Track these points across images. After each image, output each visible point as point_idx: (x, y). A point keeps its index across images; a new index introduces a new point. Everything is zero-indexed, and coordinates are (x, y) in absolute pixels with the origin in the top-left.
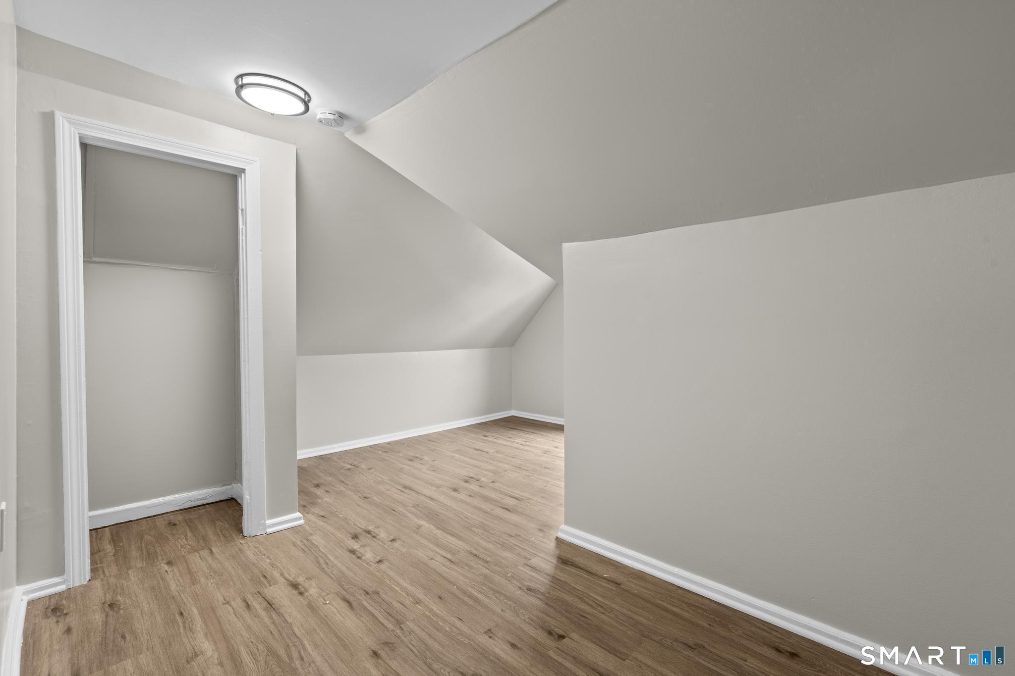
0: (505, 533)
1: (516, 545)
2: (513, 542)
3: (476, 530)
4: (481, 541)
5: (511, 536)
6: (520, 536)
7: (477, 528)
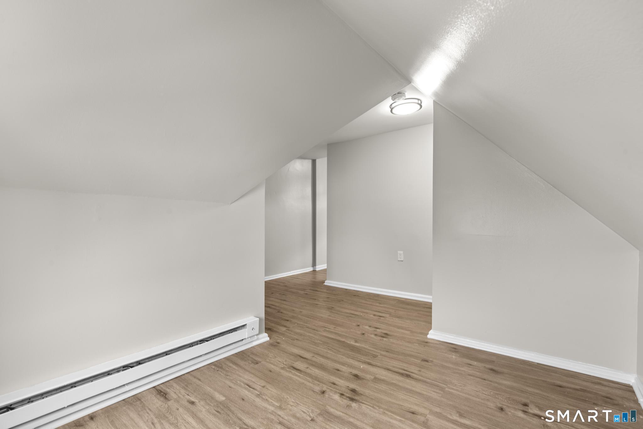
0: (301, 341)
1: (294, 335)
2: (295, 336)
3: (319, 342)
4: (314, 336)
5: (297, 339)
6: (291, 340)
7: (319, 343)
